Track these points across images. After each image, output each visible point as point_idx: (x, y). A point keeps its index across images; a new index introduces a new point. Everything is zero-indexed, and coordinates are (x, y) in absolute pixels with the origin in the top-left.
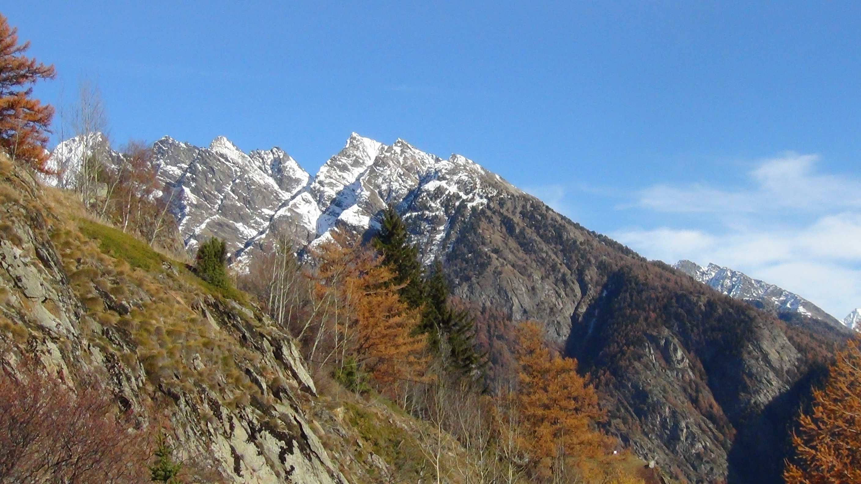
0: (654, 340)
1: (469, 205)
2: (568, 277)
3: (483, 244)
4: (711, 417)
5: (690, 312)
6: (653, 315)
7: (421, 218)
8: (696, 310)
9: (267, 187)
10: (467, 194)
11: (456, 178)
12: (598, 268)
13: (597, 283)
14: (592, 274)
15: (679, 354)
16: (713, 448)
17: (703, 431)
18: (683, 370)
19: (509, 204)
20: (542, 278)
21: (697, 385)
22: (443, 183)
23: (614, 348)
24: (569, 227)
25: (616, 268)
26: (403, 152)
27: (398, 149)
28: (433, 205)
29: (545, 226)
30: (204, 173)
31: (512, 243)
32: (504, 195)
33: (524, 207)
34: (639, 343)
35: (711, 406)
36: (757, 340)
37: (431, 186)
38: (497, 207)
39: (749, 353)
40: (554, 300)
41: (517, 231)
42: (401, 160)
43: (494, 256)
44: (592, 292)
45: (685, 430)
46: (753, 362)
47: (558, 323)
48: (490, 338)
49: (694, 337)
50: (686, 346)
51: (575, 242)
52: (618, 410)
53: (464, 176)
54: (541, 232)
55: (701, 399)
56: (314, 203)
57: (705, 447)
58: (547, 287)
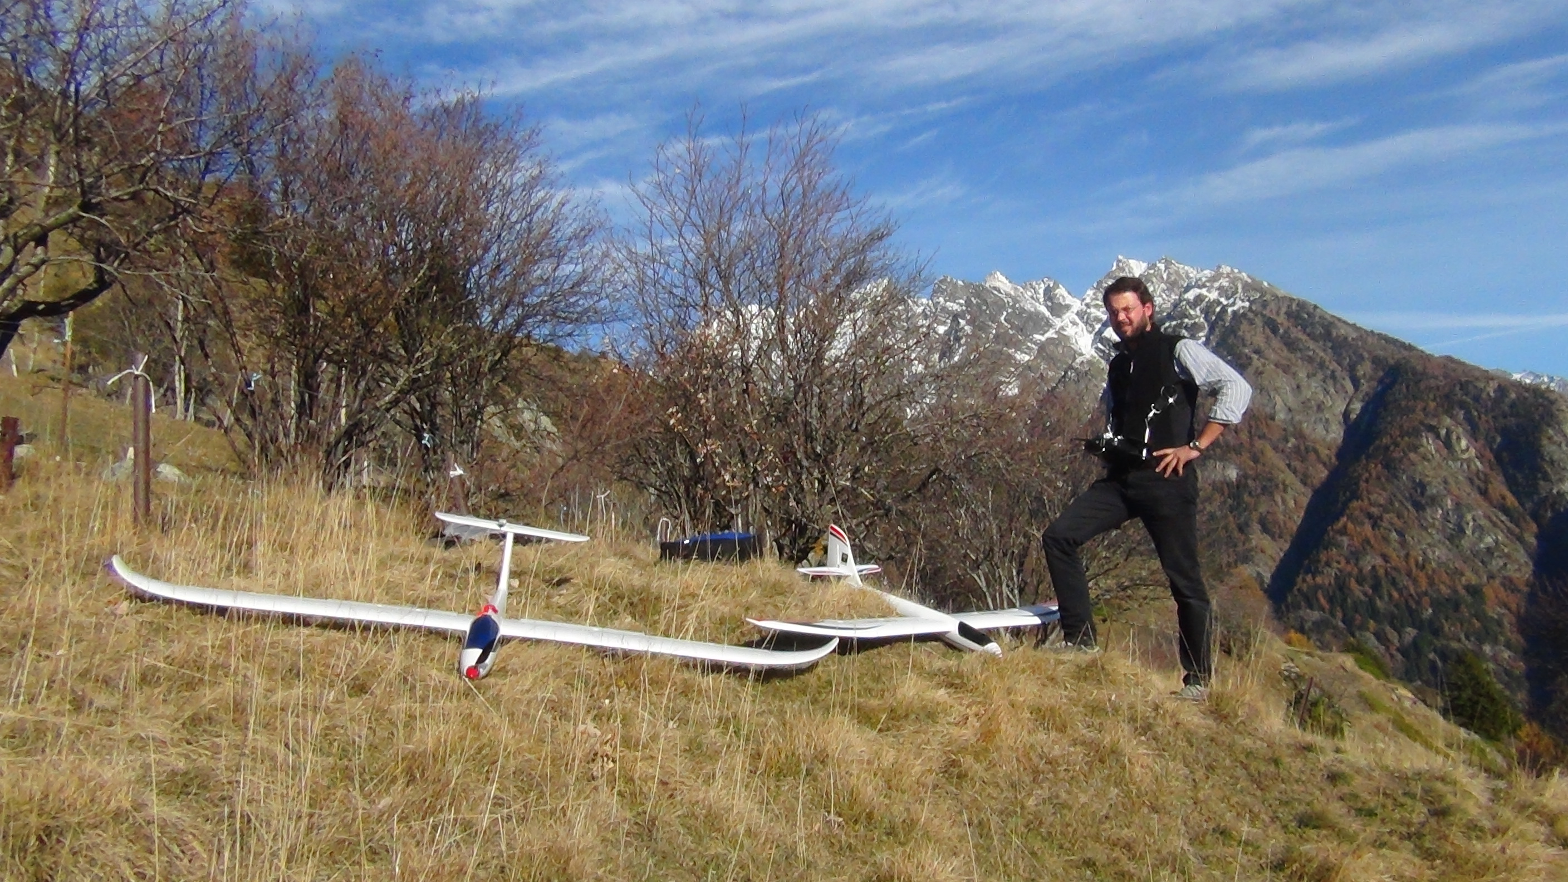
0: (1433, 430)
1: (1230, 310)
2: (1338, 374)
3: (1244, 345)
4: (1505, 510)
5: (1477, 399)
6: (1432, 405)
7: (1179, 326)
8: (1484, 396)
9: (1038, 313)
10: (1228, 298)
11: (1216, 285)
12: (1373, 362)
13: (1371, 379)
14: (1365, 369)
15: (1464, 443)
16: (1507, 542)
17: (1495, 525)
18: (1469, 461)
19: (1273, 306)
20: (1308, 376)
21: (1486, 475)
22: (1204, 291)
23: (1386, 440)
24: (1340, 324)
25: (1391, 362)
26: (1166, 268)
27: (1162, 266)
28: (1192, 312)
29: (1312, 324)
30: (978, 305)
31: (1276, 343)
32: (1268, 297)
33: (1289, 307)
34: (1416, 433)
35: (1504, 498)
36: (1559, 424)
37: (1191, 295)
38: (1260, 309)
39: (1550, 438)
40: (1321, 397)
41: (1281, 331)
42: (1165, 276)
43: (1255, 356)
44: (1365, 387)
45: (1471, 524)
46: (1554, 448)
47: (1327, 420)
48: (1251, 438)
49: (1483, 427)
50: (1474, 433)
51: (1346, 338)
52: (1392, 503)
53: (1224, 282)
54: (1308, 330)
55: (1490, 491)
56: (1081, 324)
57: (1496, 542)
58: (1314, 384)
